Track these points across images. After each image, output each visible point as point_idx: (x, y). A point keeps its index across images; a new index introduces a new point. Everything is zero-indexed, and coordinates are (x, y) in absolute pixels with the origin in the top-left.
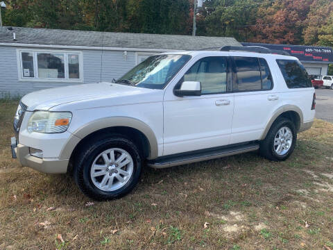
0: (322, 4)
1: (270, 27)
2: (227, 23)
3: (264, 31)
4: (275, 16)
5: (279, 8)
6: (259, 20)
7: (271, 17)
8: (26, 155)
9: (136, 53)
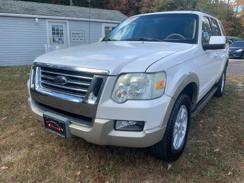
8: (110, 131)
9: (47, 20)
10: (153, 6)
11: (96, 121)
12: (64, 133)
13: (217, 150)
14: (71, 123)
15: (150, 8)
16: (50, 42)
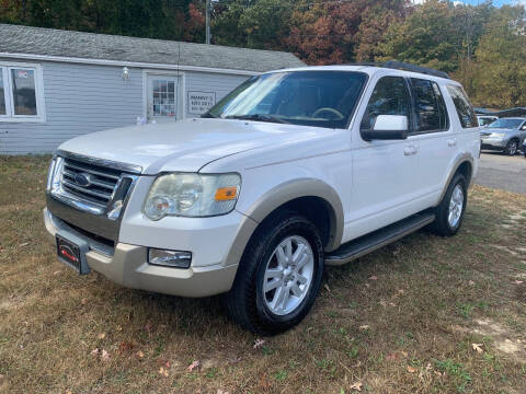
0: (377, 13)
1: (310, 40)
2: (249, 31)
3: (303, 46)
4: (316, 25)
5: (320, 14)
6: (294, 30)
7: (311, 26)
8: (140, 264)
9: (145, 71)
10: (383, 41)
11: (119, 246)
12: (78, 265)
13: (365, 327)
14: (90, 249)
15: (377, 45)
16: (148, 113)
